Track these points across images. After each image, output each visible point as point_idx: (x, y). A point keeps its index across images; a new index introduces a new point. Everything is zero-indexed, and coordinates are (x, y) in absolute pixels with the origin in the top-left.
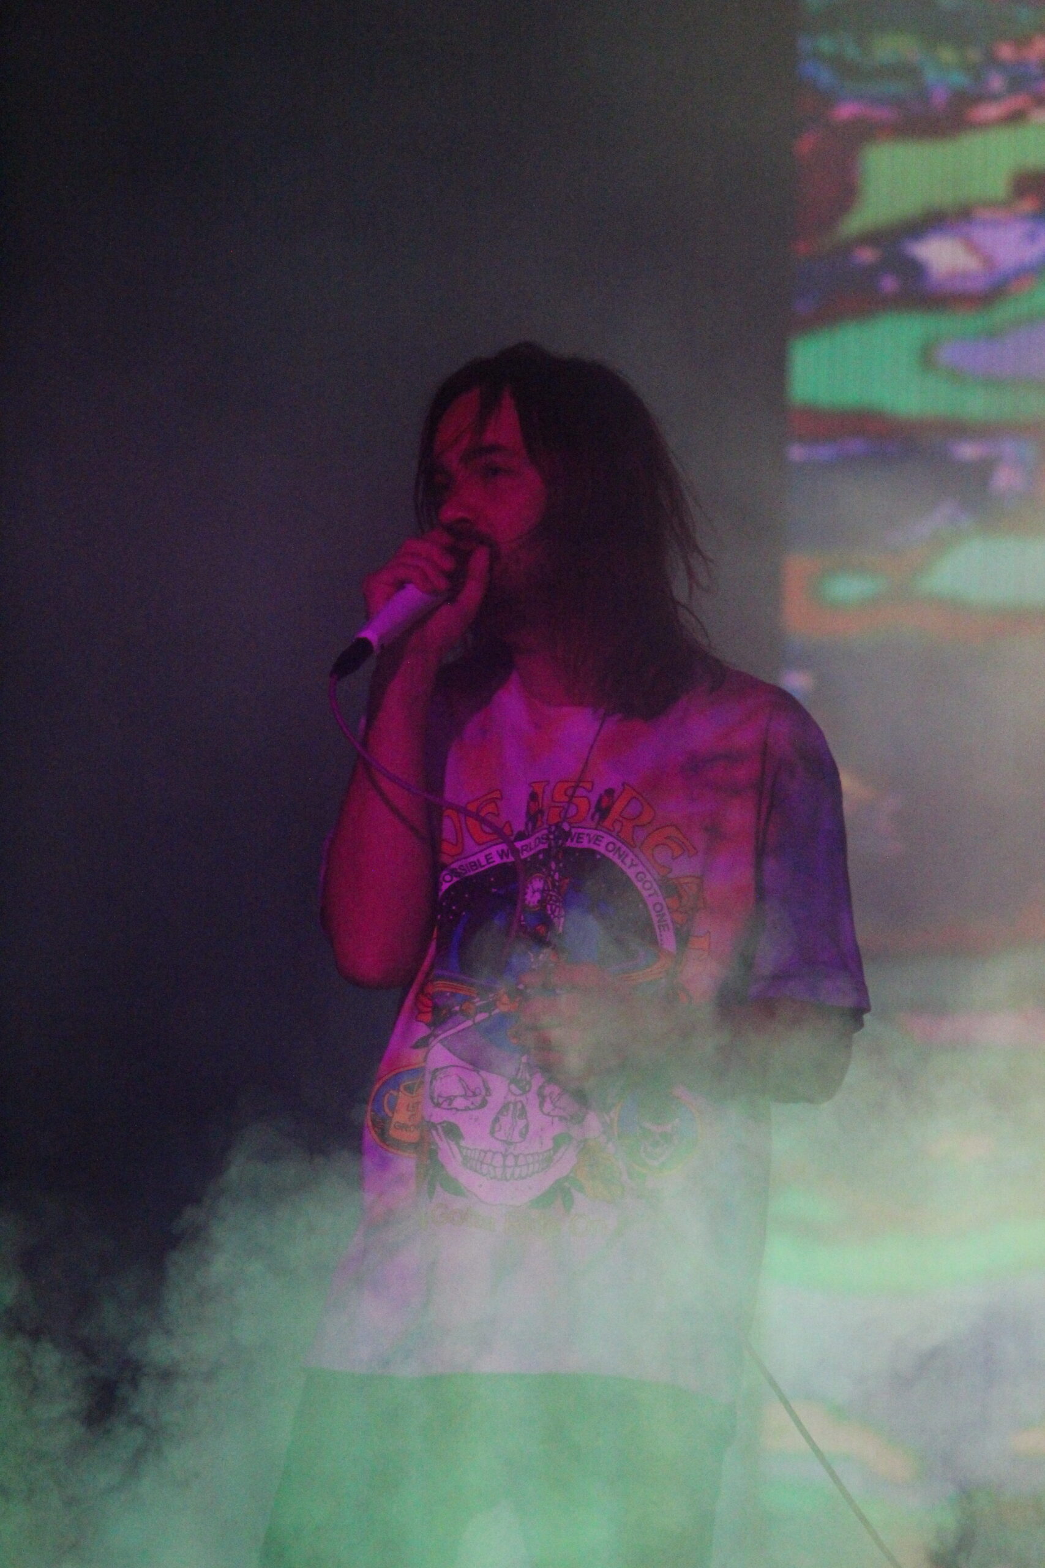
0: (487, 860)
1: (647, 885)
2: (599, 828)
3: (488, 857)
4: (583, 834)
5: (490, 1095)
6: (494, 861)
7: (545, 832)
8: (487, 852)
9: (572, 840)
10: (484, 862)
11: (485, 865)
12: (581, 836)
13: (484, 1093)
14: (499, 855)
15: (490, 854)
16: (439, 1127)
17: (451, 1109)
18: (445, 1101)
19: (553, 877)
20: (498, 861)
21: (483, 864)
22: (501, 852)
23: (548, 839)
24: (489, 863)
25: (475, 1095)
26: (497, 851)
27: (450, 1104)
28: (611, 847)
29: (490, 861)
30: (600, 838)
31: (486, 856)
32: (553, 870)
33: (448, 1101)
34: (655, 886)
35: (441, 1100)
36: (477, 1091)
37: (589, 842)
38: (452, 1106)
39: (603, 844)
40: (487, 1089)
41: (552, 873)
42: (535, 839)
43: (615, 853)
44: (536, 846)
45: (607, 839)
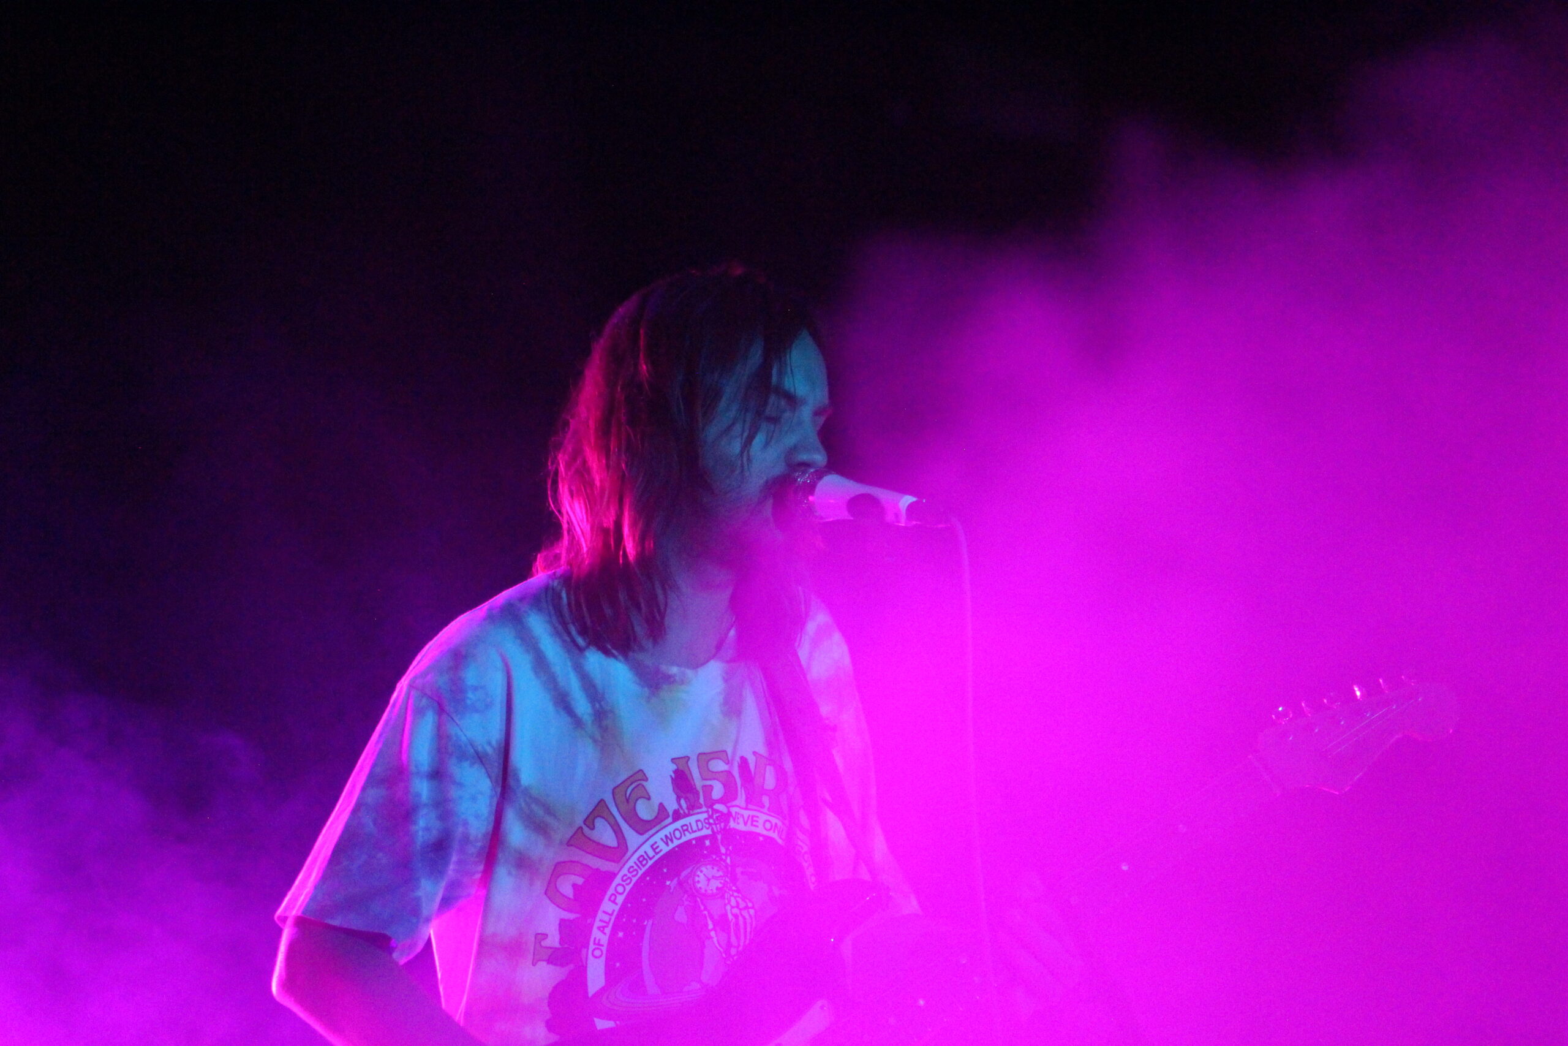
0: (654, 850)
3: (655, 847)
6: (661, 851)
7: (705, 815)
8: (651, 841)
10: (651, 853)
11: (654, 856)
12: (737, 817)
14: (664, 842)
15: (656, 843)
19: (725, 861)
20: (665, 849)
21: (651, 855)
22: (664, 839)
23: (710, 824)
24: (657, 853)
26: (662, 839)
28: (768, 825)
29: (657, 850)
30: (755, 818)
31: (652, 846)
32: (723, 854)
37: (745, 824)
39: (762, 825)
41: (724, 857)
42: (697, 821)
43: (774, 832)
44: (699, 830)
45: (763, 817)
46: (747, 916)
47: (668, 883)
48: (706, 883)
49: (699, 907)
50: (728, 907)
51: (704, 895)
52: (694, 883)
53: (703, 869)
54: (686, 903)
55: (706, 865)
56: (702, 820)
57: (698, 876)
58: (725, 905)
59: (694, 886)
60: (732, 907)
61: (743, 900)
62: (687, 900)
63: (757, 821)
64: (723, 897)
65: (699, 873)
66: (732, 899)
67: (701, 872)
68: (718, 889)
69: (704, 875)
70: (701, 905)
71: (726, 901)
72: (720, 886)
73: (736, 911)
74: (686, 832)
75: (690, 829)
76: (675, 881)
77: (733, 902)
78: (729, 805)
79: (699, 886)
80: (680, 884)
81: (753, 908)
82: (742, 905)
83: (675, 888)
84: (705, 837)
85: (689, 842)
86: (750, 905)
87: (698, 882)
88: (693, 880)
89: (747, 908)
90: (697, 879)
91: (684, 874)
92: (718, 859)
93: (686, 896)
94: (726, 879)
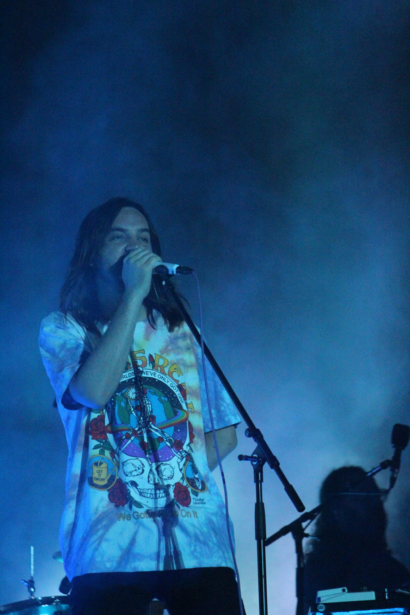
1: (175, 388)
2: (153, 369)
4: (148, 372)
5: (144, 467)
9: (144, 374)
12: (147, 372)
13: (142, 467)
16: (129, 483)
17: (132, 476)
18: (129, 473)
19: (139, 388)
23: (134, 373)
25: (139, 469)
27: (131, 474)
28: (160, 377)
30: (155, 374)
33: (130, 473)
34: (177, 388)
35: (127, 473)
36: (140, 467)
37: (152, 375)
38: (132, 475)
39: (157, 376)
40: (143, 465)
41: (139, 386)
42: (129, 374)
43: (161, 379)
44: (130, 376)
45: (158, 374)
46: (148, 407)
47: (117, 394)
48: (132, 394)
49: (129, 403)
51: (131, 399)
52: (128, 394)
53: (132, 389)
54: (124, 401)
55: (133, 388)
56: (131, 373)
57: (130, 392)
59: (128, 395)
61: (148, 401)
62: (124, 400)
63: (156, 375)
65: (130, 391)
67: (131, 390)
69: (132, 391)
70: (129, 402)
74: (124, 378)
75: (126, 377)
76: (120, 394)
78: (143, 368)
79: (129, 395)
80: (122, 394)
83: (120, 396)
84: (133, 379)
85: (125, 381)
86: (150, 403)
87: (129, 394)
88: (128, 393)
89: (148, 404)
90: (129, 393)
91: (123, 391)
92: (137, 386)
93: (124, 398)
94: (140, 394)
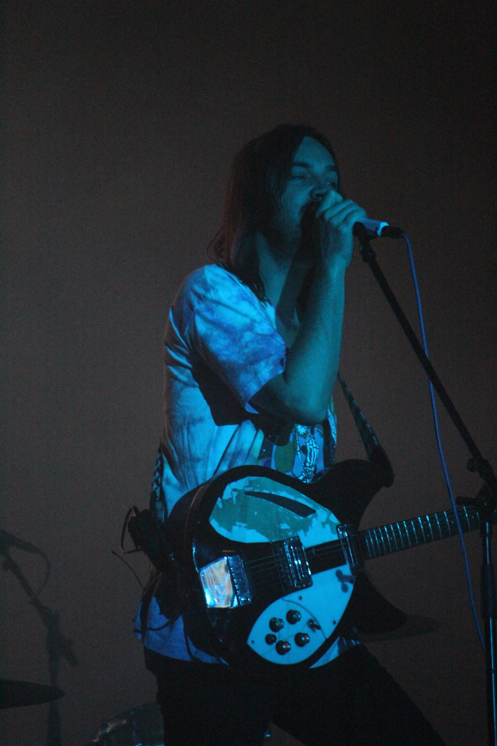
46: (316, 452)
50: (308, 444)
58: (306, 443)
60: (310, 445)
61: (315, 443)
64: (305, 438)
66: (311, 441)
68: (304, 433)
71: (307, 441)
72: (305, 432)
73: (311, 447)
77: (311, 443)
81: (318, 449)
82: (314, 445)
86: (318, 447)
89: (316, 448)
94: (308, 430)
